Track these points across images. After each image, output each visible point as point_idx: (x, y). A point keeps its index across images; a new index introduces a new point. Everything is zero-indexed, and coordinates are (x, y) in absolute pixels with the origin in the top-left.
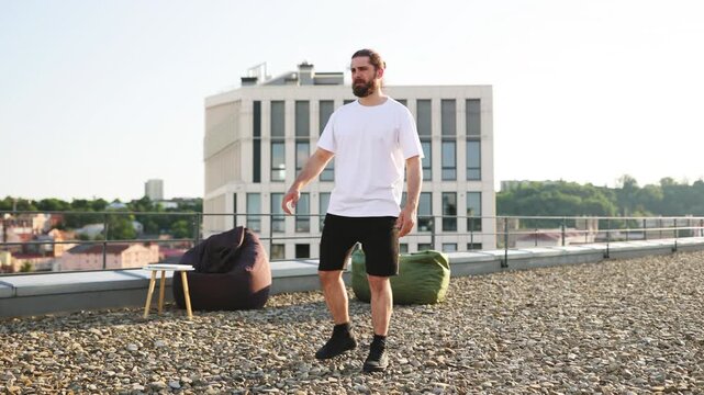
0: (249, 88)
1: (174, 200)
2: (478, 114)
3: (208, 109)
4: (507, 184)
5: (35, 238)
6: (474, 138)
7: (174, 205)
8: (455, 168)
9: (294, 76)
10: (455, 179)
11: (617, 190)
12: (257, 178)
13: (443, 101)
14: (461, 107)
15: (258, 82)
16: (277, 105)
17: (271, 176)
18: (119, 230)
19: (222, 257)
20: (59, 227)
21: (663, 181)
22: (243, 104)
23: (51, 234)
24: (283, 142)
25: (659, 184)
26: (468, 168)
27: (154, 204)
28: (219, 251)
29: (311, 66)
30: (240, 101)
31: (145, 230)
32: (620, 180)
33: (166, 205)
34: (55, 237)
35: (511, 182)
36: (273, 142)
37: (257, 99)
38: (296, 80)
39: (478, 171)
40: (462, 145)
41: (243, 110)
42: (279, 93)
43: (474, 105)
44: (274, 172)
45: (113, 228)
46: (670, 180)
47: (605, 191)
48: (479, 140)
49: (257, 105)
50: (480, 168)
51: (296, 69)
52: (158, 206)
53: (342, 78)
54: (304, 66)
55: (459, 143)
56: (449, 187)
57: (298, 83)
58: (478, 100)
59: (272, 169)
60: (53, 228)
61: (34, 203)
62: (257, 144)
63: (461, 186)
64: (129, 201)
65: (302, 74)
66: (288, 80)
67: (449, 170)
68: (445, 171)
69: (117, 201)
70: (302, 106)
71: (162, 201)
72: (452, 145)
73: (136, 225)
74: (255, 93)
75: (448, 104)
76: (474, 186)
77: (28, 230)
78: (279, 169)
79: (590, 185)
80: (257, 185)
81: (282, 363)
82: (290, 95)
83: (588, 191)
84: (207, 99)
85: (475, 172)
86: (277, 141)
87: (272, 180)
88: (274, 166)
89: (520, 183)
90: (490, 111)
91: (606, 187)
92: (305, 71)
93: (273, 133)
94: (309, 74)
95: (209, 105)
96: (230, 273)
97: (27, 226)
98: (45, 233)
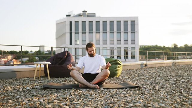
0: (68, 17)
1: (47, 51)
2: (134, 25)
3: (57, 24)
4: (141, 47)
5: (8, 62)
6: (133, 32)
7: (48, 52)
8: (128, 41)
9: (81, 14)
10: (128, 44)
11: (172, 48)
12: (71, 44)
13: (124, 21)
14: (129, 23)
15: (71, 16)
16: (77, 22)
17: (75, 43)
18: (32, 59)
19: (60, 60)
20: (15, 59)
21: (185, 45)
22: (67, 22)
23: (13, 60)
24: (78, 33)
25: (184, 46)
26: (131, 41)
27: (42, 52)
28: (59, 58)
29: (86, 11)
30: (66, 21)
31: (39, 59)
32: (173, 45)
33: (45, 52)
34: (14, 61)
35: (142, 46)
36: (75, 33)
37: (71, 21)
38: (82, 15)
39: (134, 41)
40: (130, 34)
41: (67, 24)
42: (77, 19)
43: (133, 22)
44: (76, 42)
45: (30, 59)
46: (187, 45)
47: (169, 48)
48: (134, 33)
49: (71, 23)
50: (135, 41)
51: (82, 12)
52: (43, 53)
53: (95, 15)
54: (84, 11)
55: (129, 33)
56: (126, 46)
57: (83, 16)
58: (134, 21)
59: (75, 41)
60: (13, 59)
61: (8, 52)
62: (71, 34)
63: (130, 46)
64: (35, 51)
65: (83, 14)
66: (80, 15)
67: (126, 41)
68: (125, 41)
69: (31, 51)
70: (84, 23)
71: (44, 51)
72: (127, 34)
73: (37, 58)
74: (70, 19)
75: (126, 22)
76: (133, 46)
77: (6, 60)
78: (77, 41)
79: (165, 46)
80: (71, 45)
81: (81, 93)
82: (80, 20)
83: (164, 48)
84: (56, 21)
85: (133, 42)
86: (77, 33)
87: (75, 44)
88: (76, 40)
89: (145, 46)
90: (138, 24)
91: (169, 47)
92: (85, 13)
93: (75, 30)
94: (86, 14)
95: (57, 23)
96: (63, 65)
97: (6, 58)
98: (11, 60)
